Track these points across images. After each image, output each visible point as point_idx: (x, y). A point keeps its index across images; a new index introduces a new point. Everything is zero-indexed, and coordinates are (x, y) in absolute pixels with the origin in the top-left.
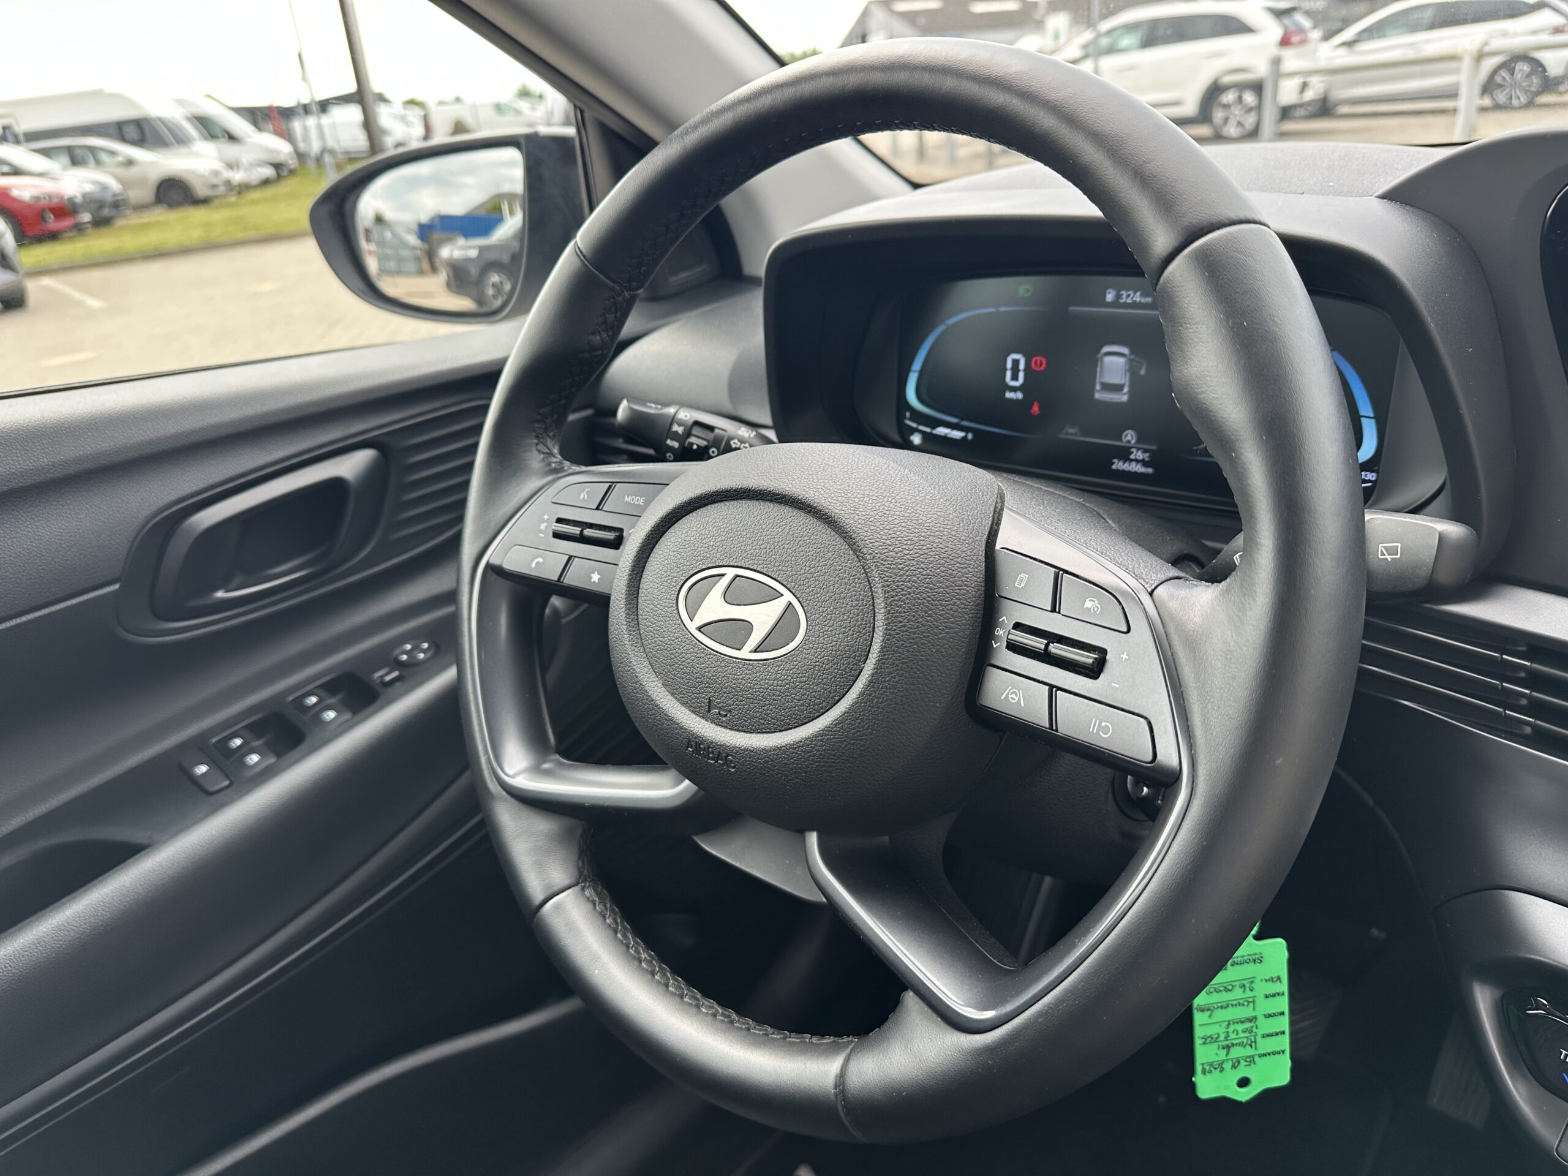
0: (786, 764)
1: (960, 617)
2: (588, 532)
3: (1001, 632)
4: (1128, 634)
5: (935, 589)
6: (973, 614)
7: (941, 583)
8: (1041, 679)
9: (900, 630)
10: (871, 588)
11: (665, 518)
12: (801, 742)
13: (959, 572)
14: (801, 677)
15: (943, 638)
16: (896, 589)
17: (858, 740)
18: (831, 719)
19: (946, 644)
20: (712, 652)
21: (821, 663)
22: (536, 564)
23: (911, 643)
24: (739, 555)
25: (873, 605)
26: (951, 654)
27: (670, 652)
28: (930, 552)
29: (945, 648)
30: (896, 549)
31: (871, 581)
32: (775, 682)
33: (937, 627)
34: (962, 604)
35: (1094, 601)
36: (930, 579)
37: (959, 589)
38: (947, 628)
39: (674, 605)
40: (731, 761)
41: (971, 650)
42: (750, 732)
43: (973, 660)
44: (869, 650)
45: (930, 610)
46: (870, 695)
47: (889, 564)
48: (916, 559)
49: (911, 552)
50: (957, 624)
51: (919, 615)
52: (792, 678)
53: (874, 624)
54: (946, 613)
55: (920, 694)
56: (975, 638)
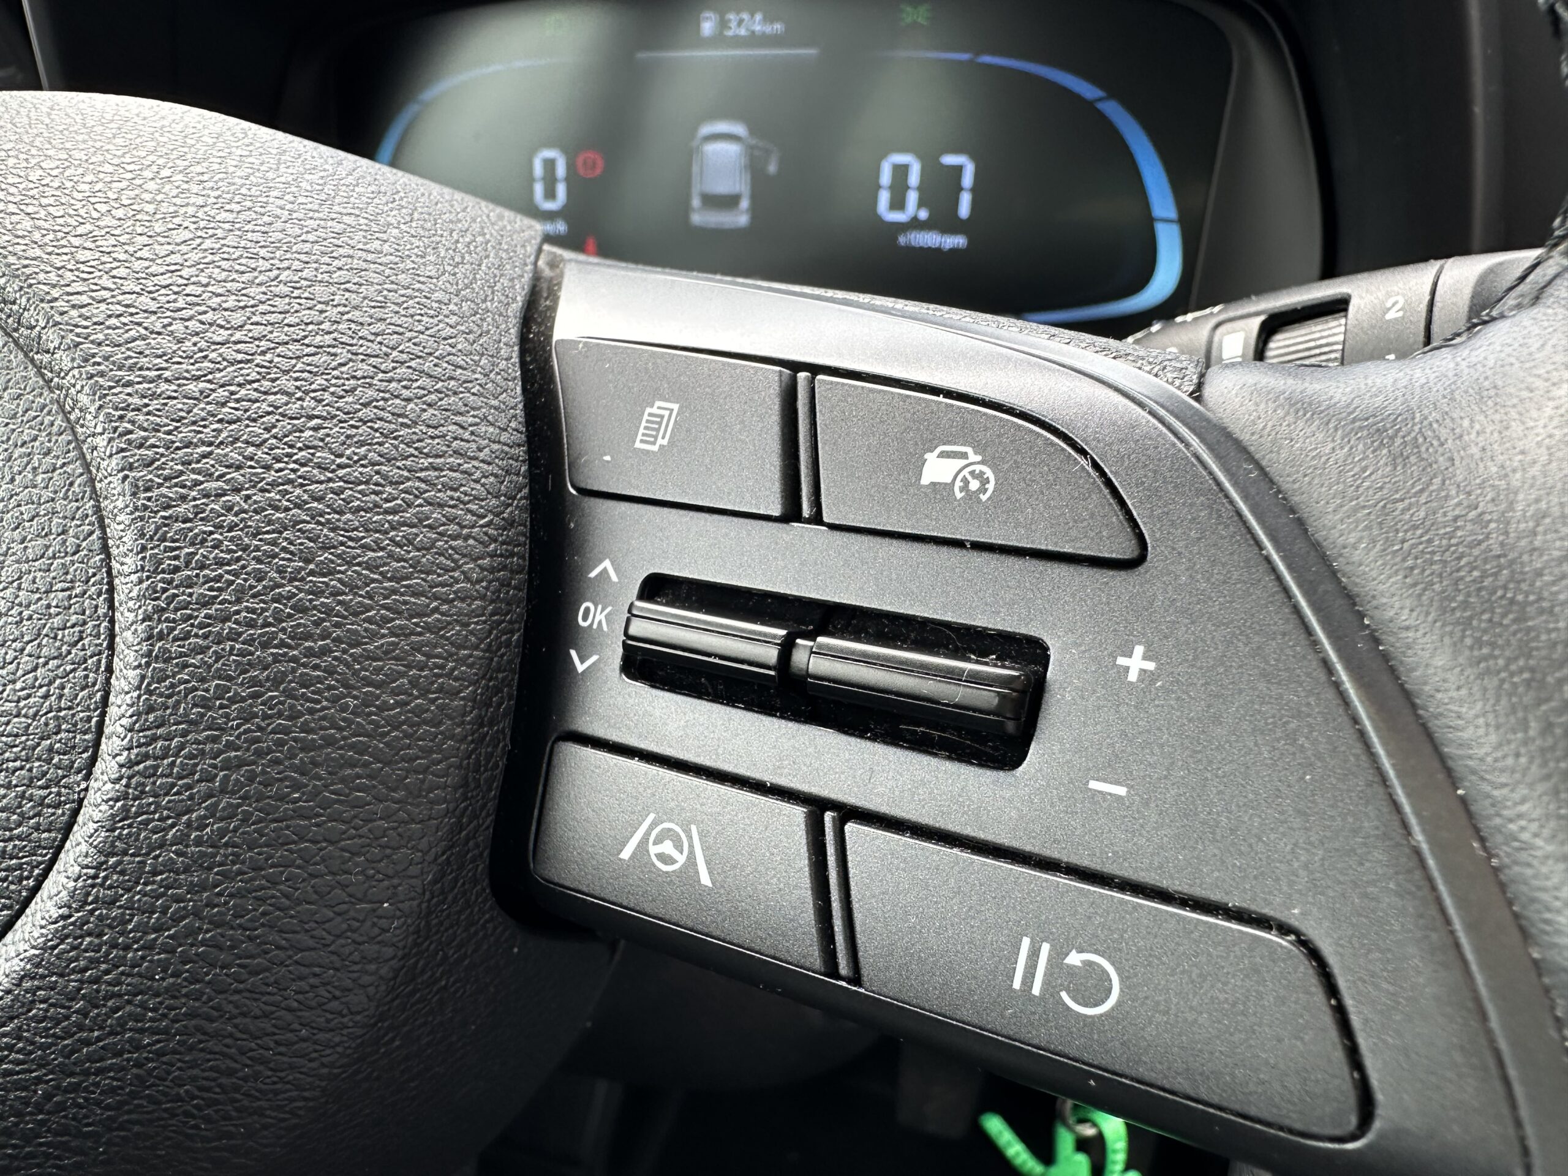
1: (447, 570)
3: (600, 617)
4: (1140, 571)
5: (340, 466)
6: (492, 555)
7: (361, 444)
8: (769, 777)
9: (205, 637)
13: (431, 406)
15: (387, 653)
16: (182, 473)
17: (87, 1073)
19: (402, 675)
23: (254, 682)
25: (105, 549)
26: (419, 711)
28: (313, 334)
29: (394, 693)
30: (179, 328)
31: (88, 457)
33: (356, 614)
34: (451, 520)
36: (315, 429)
37: (432, 468)
38: (399, 613)
41: (498, 690)
43: (506, 724)
45: (325, 548)
46: (111, 903)
47: (146, 380)
48: (259, 360)
49: (238, 336)
50: (436, 597)
51: (281, 571)
53: (112, 621)
54: (391, 555)
55: (313, 876)
56: (508, 644)
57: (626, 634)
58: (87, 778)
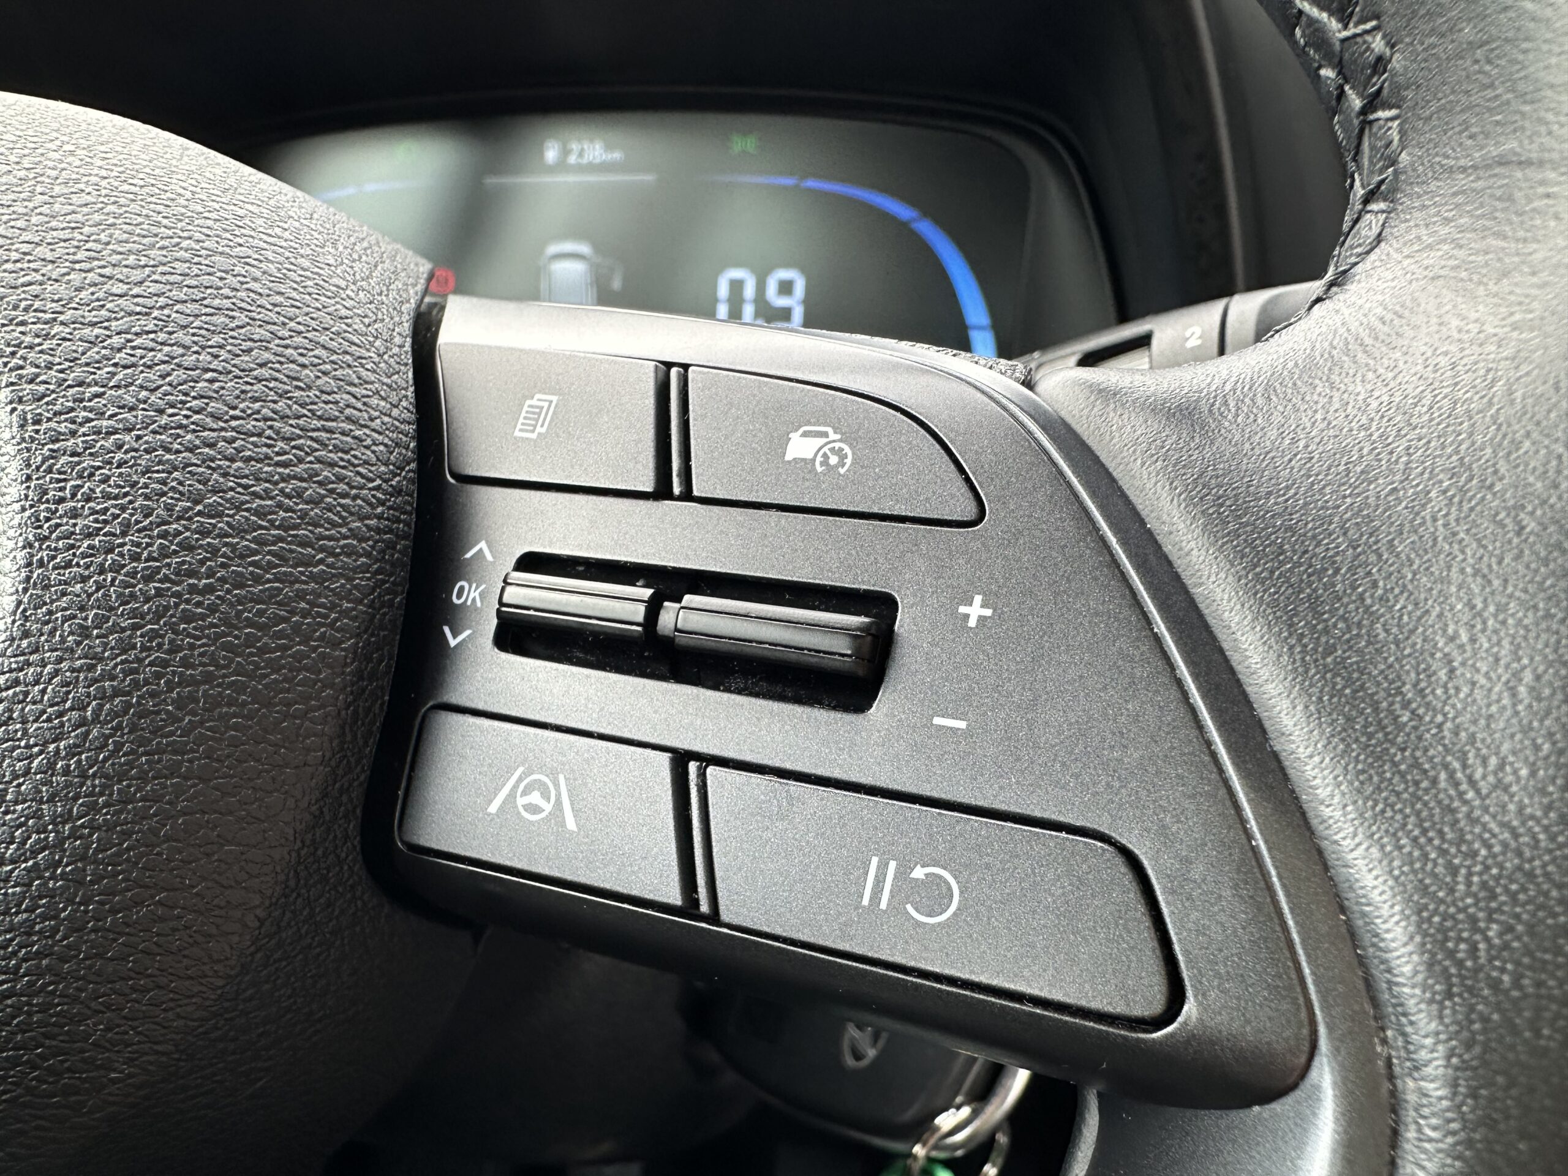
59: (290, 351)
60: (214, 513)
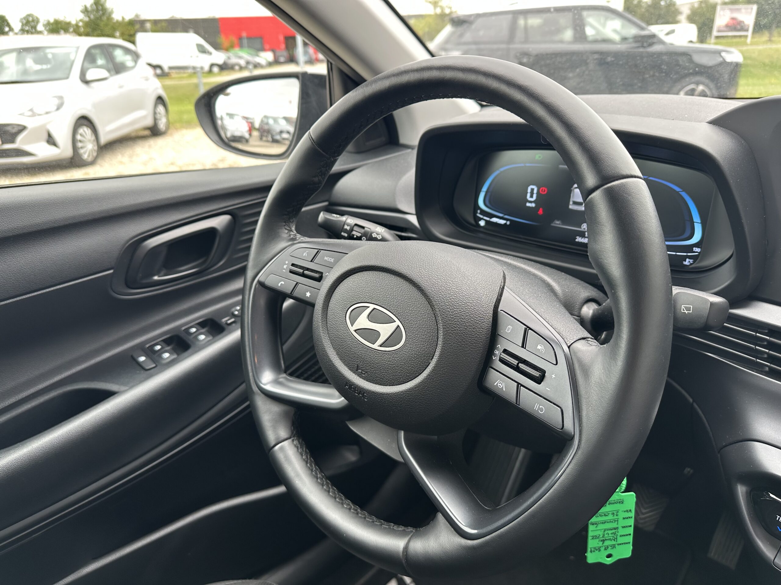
0: (391, 402)
1: (478, 344)
2: (306, 272)
3: (497, 352)
4: (556, 366)
5: (468, 329)
6: (484, 342)
7: (470, 326)
8: (514, 379)
9: (449, 348)
10: (437, 325)
11: (343, 275)
12: (399, 393)
13: (480, 321)
14: (401, 362)
15: (469, 353)
16: (449, 327)
17: (425, 396)
18: (414, 385)
19: (471, 356)
20: (360, 343)
21: (411, 357)
22: (281, 284)
23: (454, 354)
24: (377, 299)
25: (438, 333)
26: (472, 361)
27: (341, 339)
28: (466, 310)
29: (470, 358)
30: (451, 308)
31: (437, 322)
32: (389, 362)
33: (467, 348)
34: (480, 337)
35: (542, 346)
36: (465, 324)
37: (479, 330)
38: (472, 349)
39: (344, 317)
40: (366, 396)
41: (482, 360)
42: (375, 384)
43: (482, 364)
44: (434, 354)
45: (464, 339)
46: (433, 376)
47: (446, 315)
48: (460, 314)
49: (458, 310)
50: (477, 347)
51: (459, 341)
52: (397, 362)
53: (437, 342)
54: (472, 341)
55: (456, 378)
56: (484, 354)
57: (500, 357)
58: (431, 360)
59: (476, 318)
60: (464, 342)
